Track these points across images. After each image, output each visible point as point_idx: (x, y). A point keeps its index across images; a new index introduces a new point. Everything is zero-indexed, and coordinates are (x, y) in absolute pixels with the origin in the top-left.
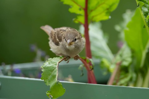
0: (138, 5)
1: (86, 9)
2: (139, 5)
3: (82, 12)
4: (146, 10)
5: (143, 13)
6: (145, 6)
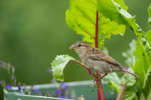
0: (137, 36)
1: (96, 39)
2: (138, 36)
3: (93, 41)
4: (144, 40)
6: (143, 37)
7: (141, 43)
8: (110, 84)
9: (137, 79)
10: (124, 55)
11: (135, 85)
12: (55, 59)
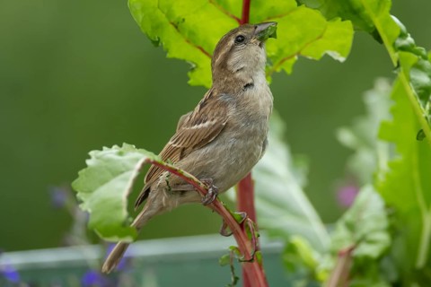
0: (395, 64)
2: (399, 65)
4: (424, 79)
5: (416, 90)
6: (418, 67)
7: (412, 92)
8: (291, 249)
9: (393, 231)
10: (346, 137)
11: (386, 254)
12: (86, 166)
